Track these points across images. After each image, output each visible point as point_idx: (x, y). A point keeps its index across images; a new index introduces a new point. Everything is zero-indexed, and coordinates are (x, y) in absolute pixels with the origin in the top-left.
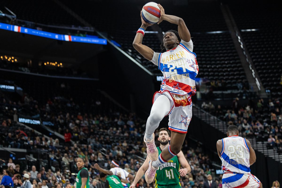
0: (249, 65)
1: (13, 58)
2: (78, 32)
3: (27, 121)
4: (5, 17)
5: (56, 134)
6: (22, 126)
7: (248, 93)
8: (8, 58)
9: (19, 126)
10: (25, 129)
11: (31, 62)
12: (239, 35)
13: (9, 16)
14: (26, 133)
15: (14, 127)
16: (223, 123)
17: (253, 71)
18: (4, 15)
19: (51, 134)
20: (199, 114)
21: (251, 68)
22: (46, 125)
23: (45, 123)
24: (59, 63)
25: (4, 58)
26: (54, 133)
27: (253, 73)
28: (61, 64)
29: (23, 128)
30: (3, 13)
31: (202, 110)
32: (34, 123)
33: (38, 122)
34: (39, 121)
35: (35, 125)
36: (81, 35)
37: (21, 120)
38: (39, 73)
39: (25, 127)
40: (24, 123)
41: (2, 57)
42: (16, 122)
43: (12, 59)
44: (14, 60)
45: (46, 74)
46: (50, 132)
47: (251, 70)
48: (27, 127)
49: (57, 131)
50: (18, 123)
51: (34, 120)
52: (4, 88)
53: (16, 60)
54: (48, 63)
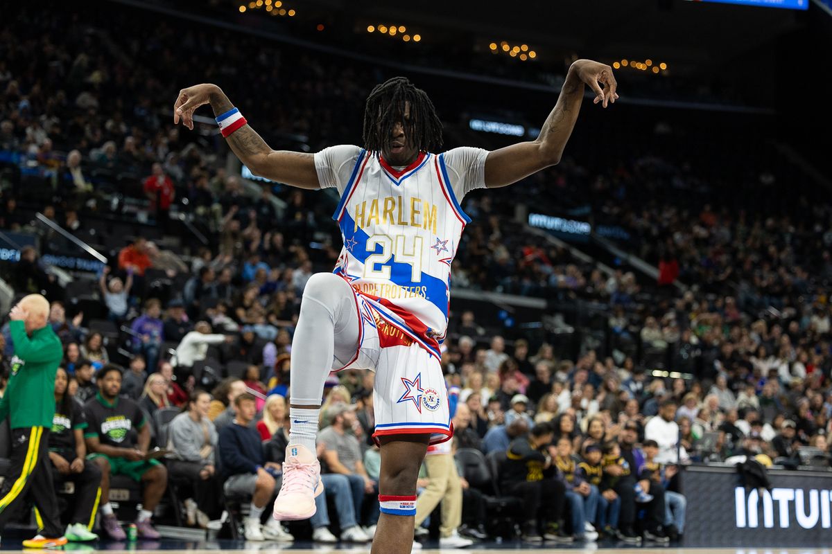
1: (524, 48)
3: (554, 223)
6: (539, 237)
8: (511, 49)
9: (529, 236)
10: (545, 244)
14: (548, 255)
15: (514, 238)
19: (619, 262)
22: (606, 237)
23: (603, 231)
24: (656, 63)
25: (500, 48)
26: (626, 261)
28: (663, 66)
29: (540, 242)
32: (572, 230)
33: (584, 228)
34: (586, 223)
35: (574, 234)
37: (536, 219)
39: (545, 239)
40: (545, 229)
41: (493, 46)
42: (519, 226)
43: (521, 52)
44: (527, 53)
46: (614, 257)
48: (552, 240)
49: (638, 255)
50: (527, 228)
51: (572, 221)
52: (493, 130)
53: (533, 55)
54: (625, 62)
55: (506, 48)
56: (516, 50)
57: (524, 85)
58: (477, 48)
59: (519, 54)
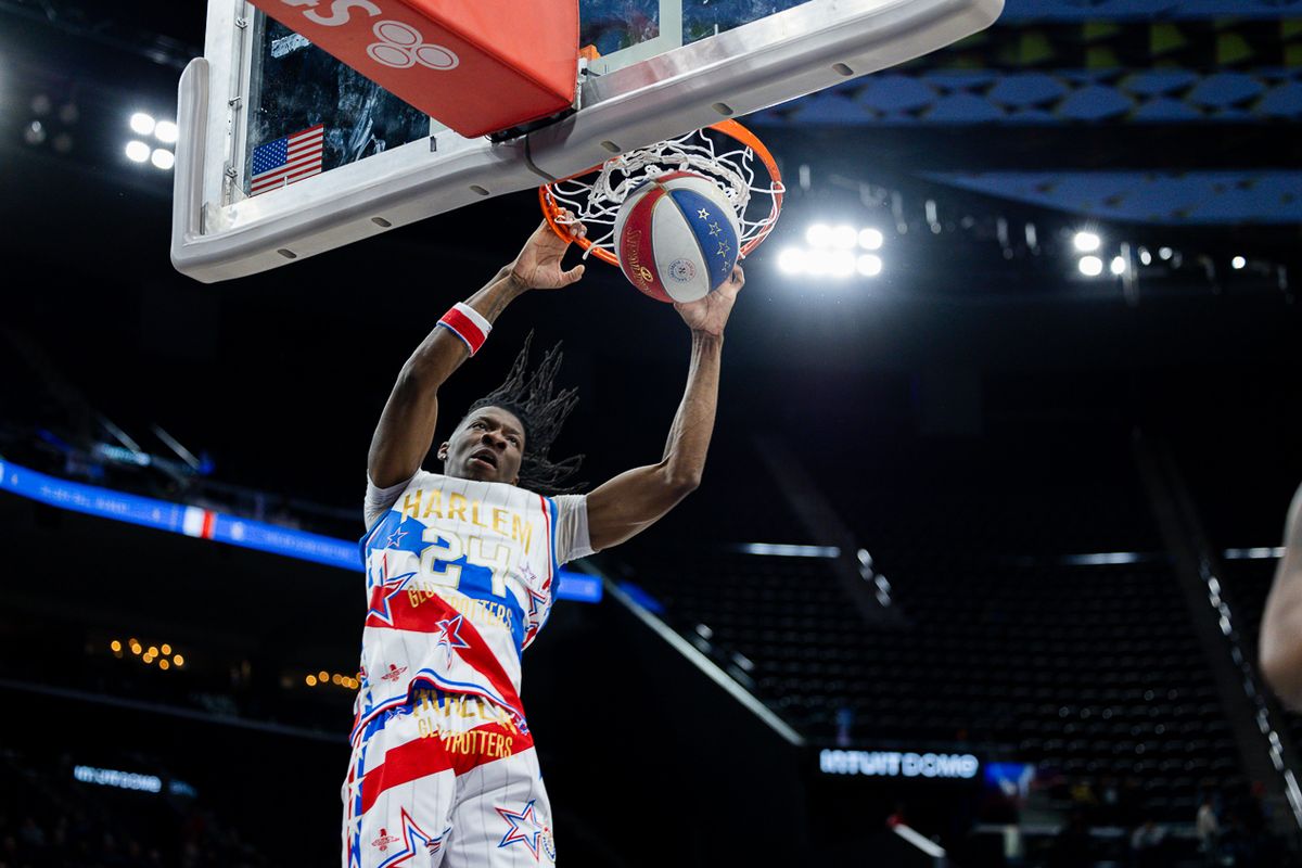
0: (1255, 710)
1: (167, 649)
4: (149, 469)
8: (145, 650)
11: (246, 669)
12: (1212, 574)
13: (168, 467)
17: (1274, 738)
18: (143, 459)
21: (1264, 726)
25: (126, 648)
27: (1275, 749)
30: (144, 450)
41: (116, 646)
43: (161, 656)
44: (170, 658)
47: (1266, 737)
52: (112, 783)
53: (179, 661)
54: (324, 677)
55: (136, 648)
56: (153, 652)
57: (162, 709)
58: (90, 649)
59: (156, 661)
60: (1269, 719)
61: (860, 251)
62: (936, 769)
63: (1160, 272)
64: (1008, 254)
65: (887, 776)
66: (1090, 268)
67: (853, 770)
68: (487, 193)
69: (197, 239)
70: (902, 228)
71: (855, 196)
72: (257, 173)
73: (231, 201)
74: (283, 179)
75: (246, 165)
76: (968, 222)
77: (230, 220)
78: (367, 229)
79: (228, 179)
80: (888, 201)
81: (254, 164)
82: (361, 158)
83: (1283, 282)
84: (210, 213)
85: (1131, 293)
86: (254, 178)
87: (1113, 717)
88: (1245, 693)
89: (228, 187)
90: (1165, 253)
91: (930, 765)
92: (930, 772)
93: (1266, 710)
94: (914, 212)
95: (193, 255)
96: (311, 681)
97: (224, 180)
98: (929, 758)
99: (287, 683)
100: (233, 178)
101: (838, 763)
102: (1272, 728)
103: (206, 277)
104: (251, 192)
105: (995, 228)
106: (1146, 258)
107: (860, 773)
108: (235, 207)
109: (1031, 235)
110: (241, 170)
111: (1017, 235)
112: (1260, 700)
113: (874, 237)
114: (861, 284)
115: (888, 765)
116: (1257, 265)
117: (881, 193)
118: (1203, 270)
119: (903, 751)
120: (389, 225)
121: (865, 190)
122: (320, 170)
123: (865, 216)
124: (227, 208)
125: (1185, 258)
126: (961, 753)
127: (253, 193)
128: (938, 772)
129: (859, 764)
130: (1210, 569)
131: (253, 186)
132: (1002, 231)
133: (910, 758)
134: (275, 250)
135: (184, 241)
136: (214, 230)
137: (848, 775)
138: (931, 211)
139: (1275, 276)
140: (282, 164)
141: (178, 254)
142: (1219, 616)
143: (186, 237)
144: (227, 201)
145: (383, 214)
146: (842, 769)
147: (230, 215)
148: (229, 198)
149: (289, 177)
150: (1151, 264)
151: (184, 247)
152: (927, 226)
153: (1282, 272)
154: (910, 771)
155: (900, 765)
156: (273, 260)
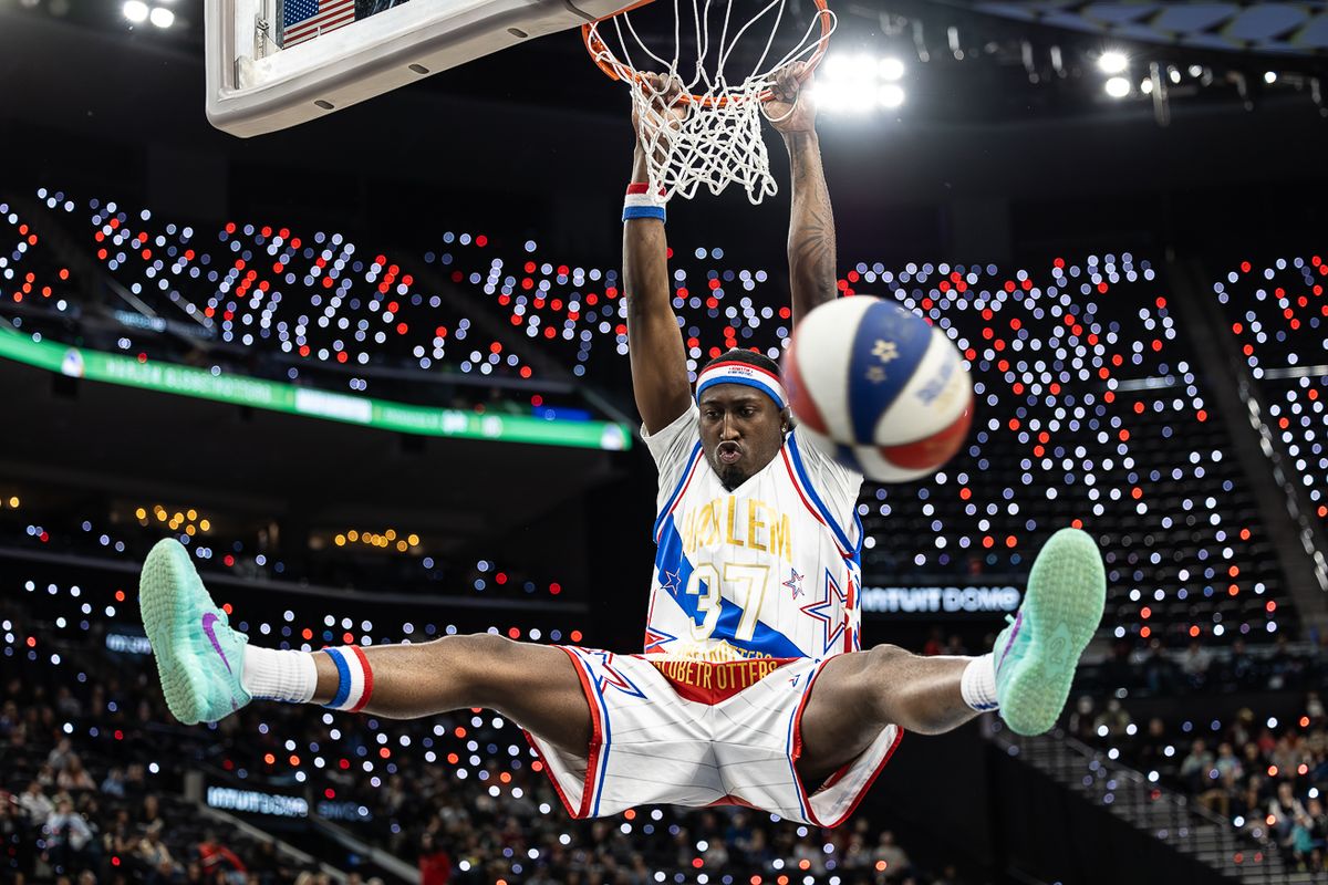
0: (1299, 530)
1: (192, 515)
2: (496, 394)
3: (248, 801)
4: (166, 334)
5: (382, 858)
6: (225, 825)
7: (1296, 660)
8: (170, 517)
9: (209, 823)
10: (235, 837)
11: (274, 531)
12: (1252, 395)
13: (184, 331)
14: (241, 856)
15: (183, 829)
16: (1173, 802)
17: (1319, 558)
18: (158, 324)
19: (355, 860)
20: (1061, 763)
21: (1309, 546)
22: (334, 820)
23: (329, 810)
24: (403, 535)
25: (151, 515)
26: (368, 858)
27: (1320, 568)
28: (414, 540)
29: (226, 834)
30: (159, 315)
31: (1074, 743)
32: (278, 811)
33: (298, 806)
34: (300, 799)
35: (283, 817)
36: (512, 407)
37: (218, 796)
38: (313, 582)
39: (233, 828)
40: (234, 811)
41: (141, 514)
42: (193, 808)
43: (187, 522)
44: (196, 523)
45: (342, 586)
46: (349, 852)
47: (1311, 557)
48: (246, 829)
49: (387, 848)
50: (204, 811)
51: (278, 796)
52: (144, 650)
53: (206, 526)
54: (353, 536)
55: (162, 515)
56: (178, 519)
59: (182, 527)
60: (1313, 540)
61: (881, 82)
62: (977, 603)
63: (1189, 90)
64: (1034, 78)
65: (928, 611)
66: (1117, 89)
67: (894, 606)
68: (525, 35)
69: (232, 93)
70: (924, 56)
71: (875, 25)
72: (289, 24)
73: (264, 54)
74: (316, 30)
75: (277, 17)
76: (992, 48)
77: (265, 72)
78: (404, 76)
79: (260, 32)
80: (909, 30)
81: (286, 16)
82: (394, 5)
83: (1317, 96)
84: (244, 66)
85: (1162, 114)
86: (286, 30)
87: (1155, 543)
88: (1289, 513)
89: (260, 39)
90: (1195, 71)
91: (971, 599)
92: (972, 607)
93: (1309, 529)
94: (936, 40)
95: (228, 110)
96: (340, 540)
97: (256, 33)
98: (970, 592)
99: (316, 543)
100: (266, 30)
101: (878, 602)
102: (1316, 549)
103: (243, 131)
104: (282, 44)
105: (1020, 52)
106: (1175, 77)
107: (900, 610)
108: (268, 59)
109: (1057, 58)
110: (272, 22)
111: (1042, 59)
112: (1304, 521)
113: (893, 68)
114: (882, 116)
115: (928, 601)
116: (1289, 79)
117: (901, 21)
118: (1234, 86)
119: (943, 586)
120: (428, 71)
121: (884, 19)
122: (353, 19)
123: (884, 44)
124: (261, 61)
125: (1215, 74)
126: (1001, 586)
127: (285, 45)
128: (980, 605)
129: (899, 601)
130: (1249, 391)
131: (286, 38)
132: (1027, 55)
133: (950, 593)
134: (313, 102)
135: (219, 97)
136: (249, 82)
137: (888, 612)
138: (953, 37)
139: (1308, 89)
140: (314, 14)
141: (213, 110)
142: (1260, 437)
143: (220, 92)
144: (260, 55)
145: (421, 61)
146: (883, 606)
147: (264, 68)
148: (261, 50)
149: (322, 27)
150: (1181, 81)
151: (219, 102)
152: (950, 53)
153: (1315, 85)
154: (950, 606)
155: (941, 601)
156: (309, 112)
